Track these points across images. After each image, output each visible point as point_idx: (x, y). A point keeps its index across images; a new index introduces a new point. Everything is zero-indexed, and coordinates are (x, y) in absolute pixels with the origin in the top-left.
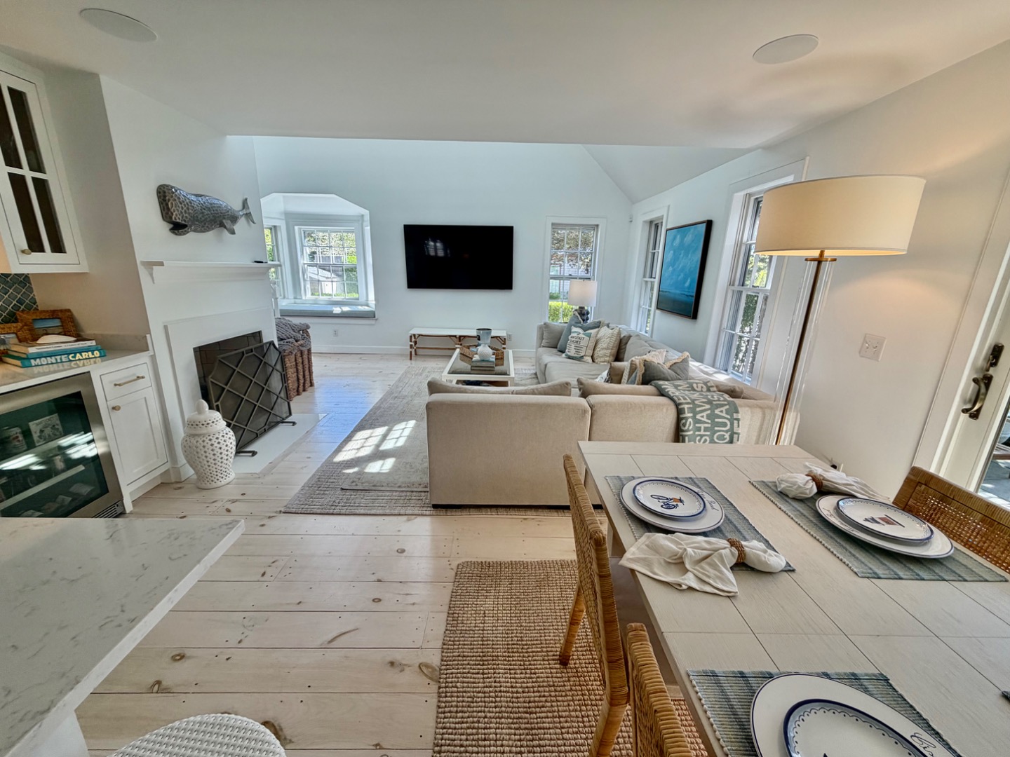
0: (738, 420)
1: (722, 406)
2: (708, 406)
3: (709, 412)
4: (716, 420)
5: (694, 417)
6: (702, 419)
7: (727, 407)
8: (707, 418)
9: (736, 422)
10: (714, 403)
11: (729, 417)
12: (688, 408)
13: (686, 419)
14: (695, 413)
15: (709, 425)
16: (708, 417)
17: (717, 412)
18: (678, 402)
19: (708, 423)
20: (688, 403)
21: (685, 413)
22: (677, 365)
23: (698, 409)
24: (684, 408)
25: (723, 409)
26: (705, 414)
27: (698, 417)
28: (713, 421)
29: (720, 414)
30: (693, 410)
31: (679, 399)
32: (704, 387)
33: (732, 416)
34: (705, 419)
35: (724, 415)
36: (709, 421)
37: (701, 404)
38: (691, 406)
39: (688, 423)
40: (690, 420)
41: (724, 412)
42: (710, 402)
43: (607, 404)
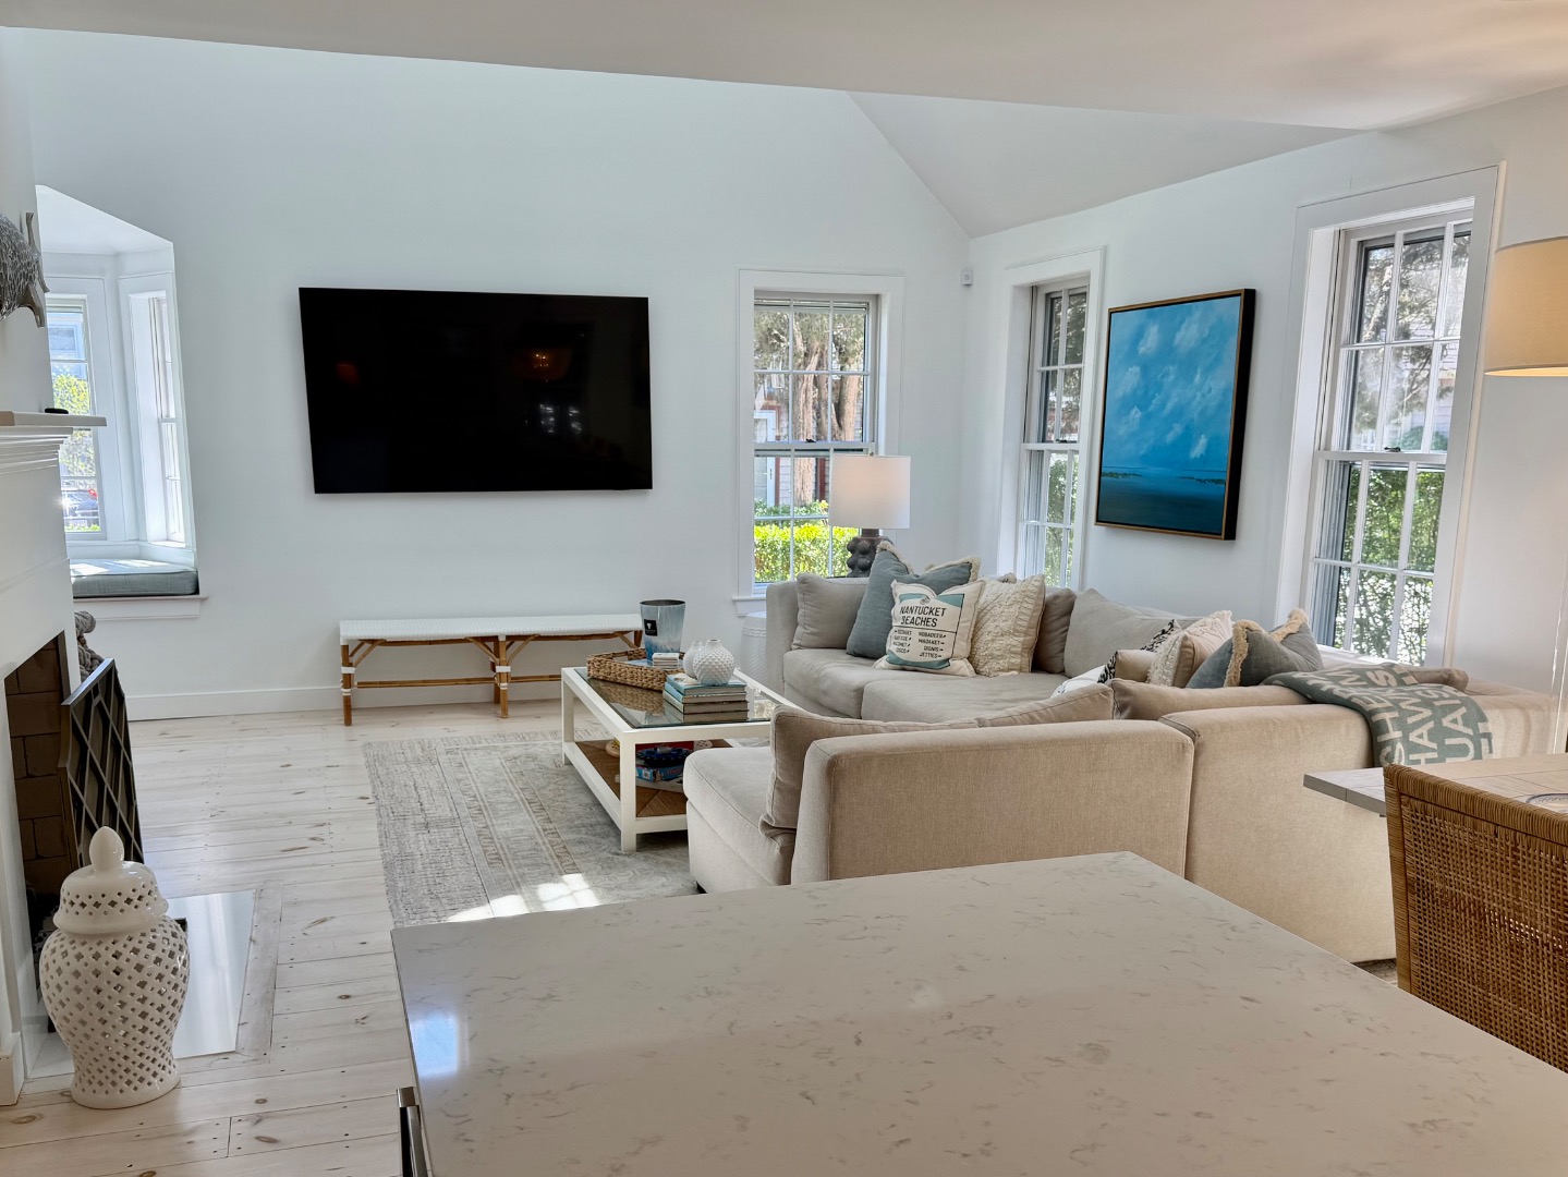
0: (1488, 736)
1: (1454, 708)
2: (1427, 713)
3: (1431, 724)
4: (1448, 742)
5: (1405, 739)
6: (1420, 741)
7: (1463, 710)
8: (1430, 740)
9: (1484, 741)
10: (1437, 703)
11: (1470, 732)
12: (1393, 719)
13: (1392, 742)
14: (1406, 730)
15: (1435, 755)
16: (1432, 735)
17: (1446, 722)
18: (1368, 708)
19: (1433, 750)
20: (1388, 709)
21: (1388, 732)
22: (1295, 638)
23: (1411, 720)
24: (1384, 721)
25: (1458, 714)
26: (1424, 730)
27: (1413, 737)
28: (1441, 744)
29: (1453, 726)
30: (1400, 723)
31: (1369, 703)
32: (1390, 676)
33: (1476, 729)
34: (1425, 742)
35: (1460, 727)
36: (1434, 746)
37: (1412, 708)
38: (1396, 714)
39: (1397, 754)
40: (1399, 746)
41: (1460, 721)
42: (1427, 703)
43: (1224, 726)
